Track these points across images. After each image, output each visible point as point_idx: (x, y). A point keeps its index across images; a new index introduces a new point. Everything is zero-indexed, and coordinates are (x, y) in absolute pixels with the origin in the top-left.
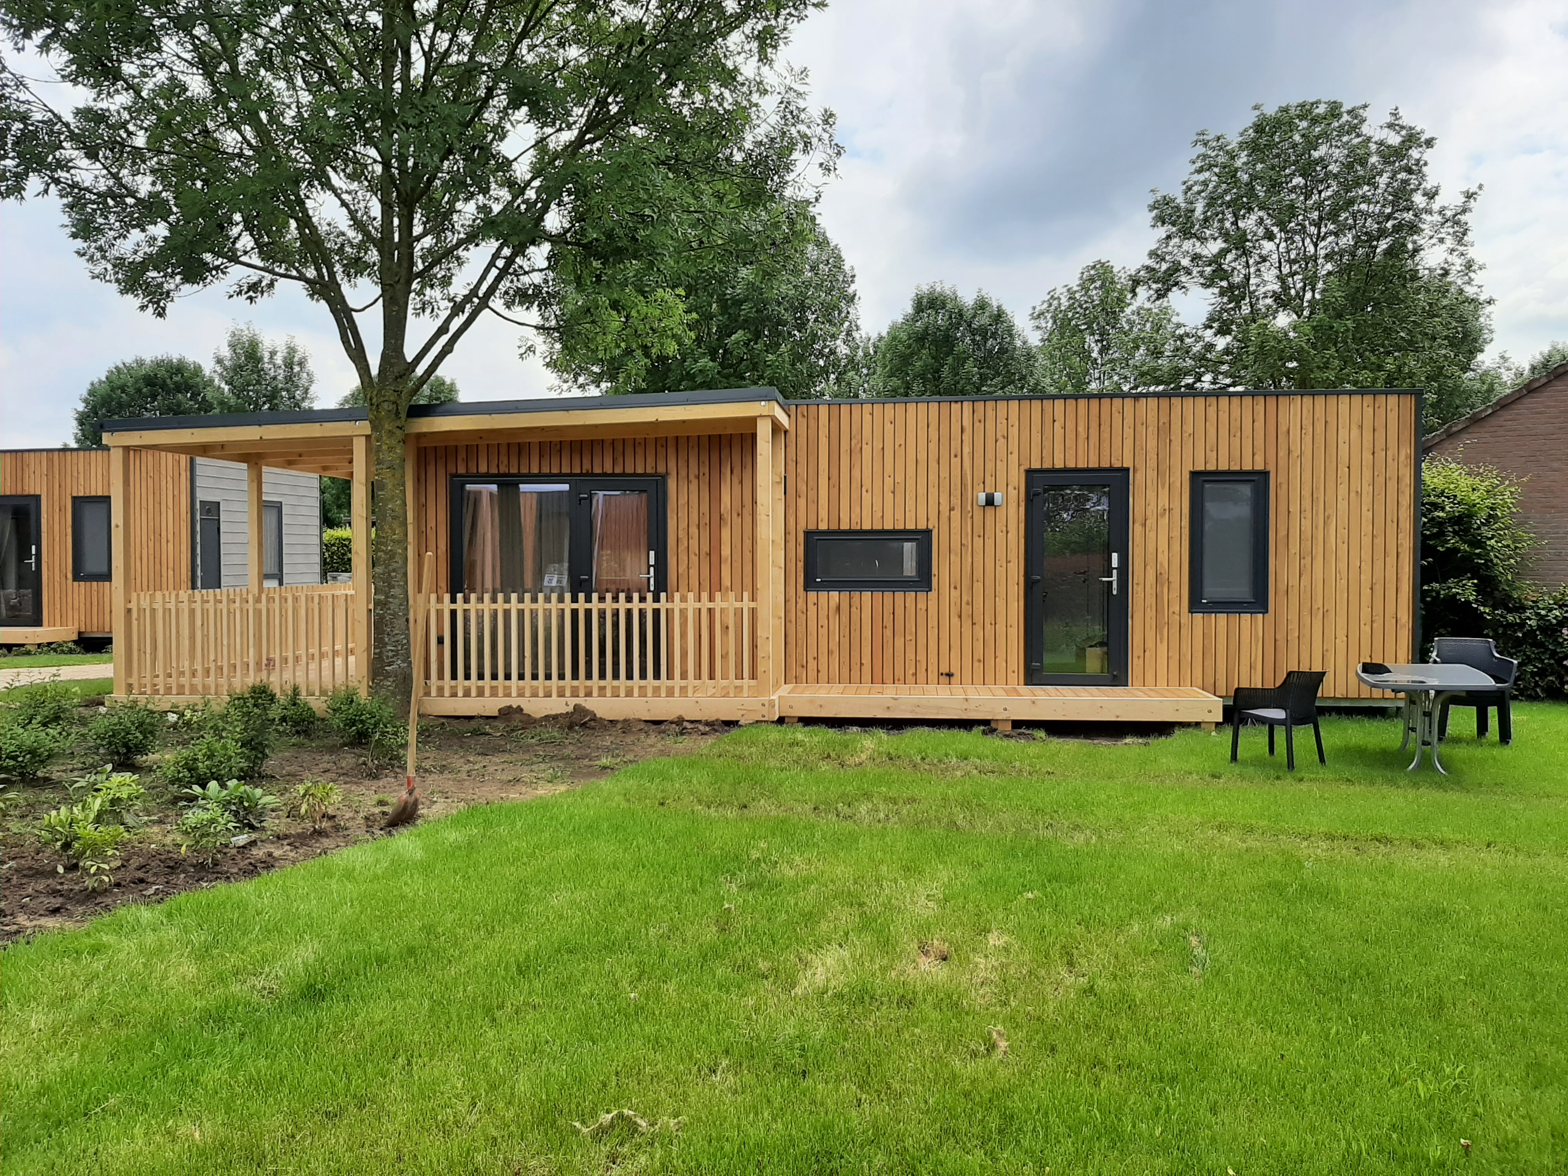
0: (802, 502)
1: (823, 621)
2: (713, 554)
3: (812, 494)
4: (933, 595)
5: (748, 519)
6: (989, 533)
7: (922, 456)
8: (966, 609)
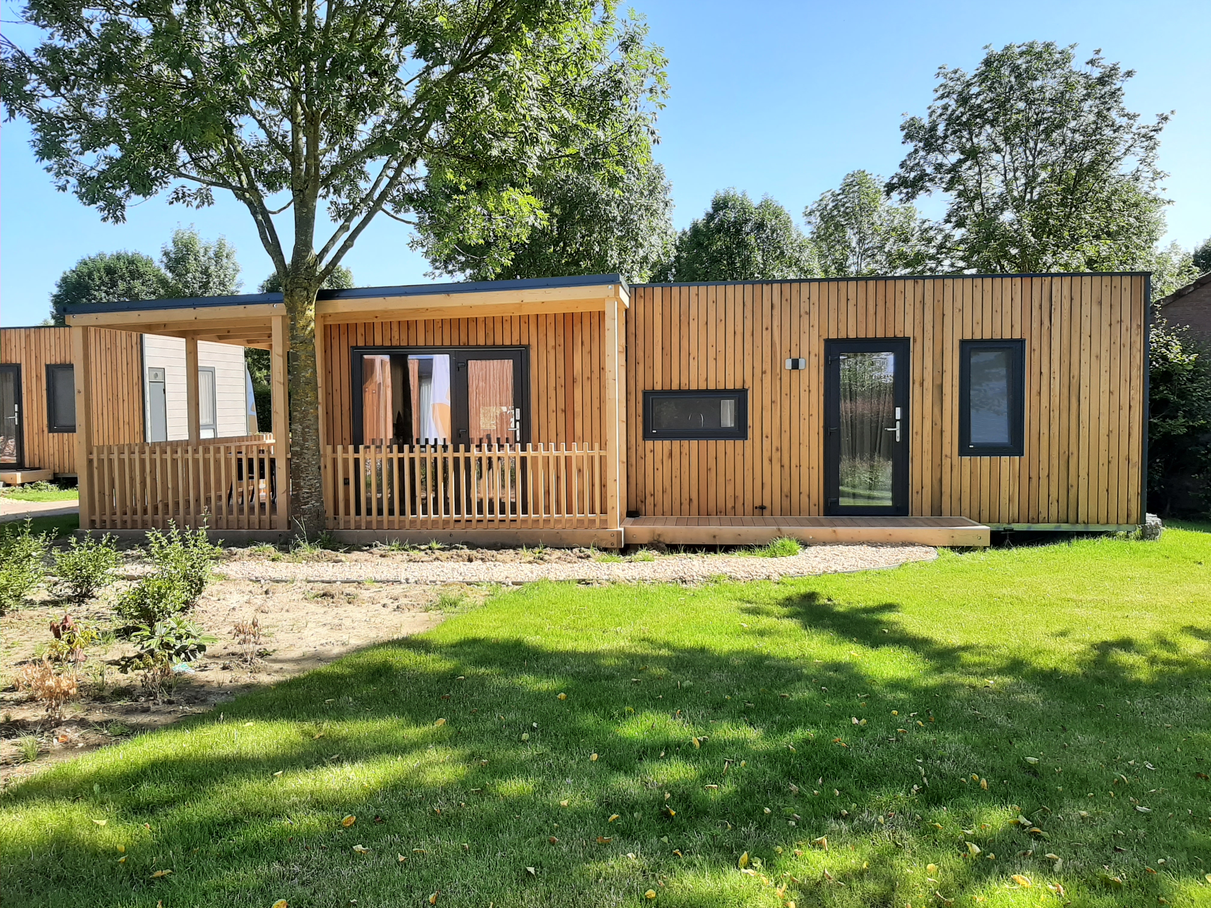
0: (641, 368)
1: (658, 465)
2: (568, 411)
3: (649, 362)
4: (748, 442)
5: (596, 382)
6: (795, 392)
7: (739, 329)
8: (776, 456)
